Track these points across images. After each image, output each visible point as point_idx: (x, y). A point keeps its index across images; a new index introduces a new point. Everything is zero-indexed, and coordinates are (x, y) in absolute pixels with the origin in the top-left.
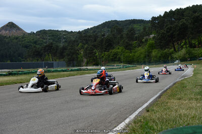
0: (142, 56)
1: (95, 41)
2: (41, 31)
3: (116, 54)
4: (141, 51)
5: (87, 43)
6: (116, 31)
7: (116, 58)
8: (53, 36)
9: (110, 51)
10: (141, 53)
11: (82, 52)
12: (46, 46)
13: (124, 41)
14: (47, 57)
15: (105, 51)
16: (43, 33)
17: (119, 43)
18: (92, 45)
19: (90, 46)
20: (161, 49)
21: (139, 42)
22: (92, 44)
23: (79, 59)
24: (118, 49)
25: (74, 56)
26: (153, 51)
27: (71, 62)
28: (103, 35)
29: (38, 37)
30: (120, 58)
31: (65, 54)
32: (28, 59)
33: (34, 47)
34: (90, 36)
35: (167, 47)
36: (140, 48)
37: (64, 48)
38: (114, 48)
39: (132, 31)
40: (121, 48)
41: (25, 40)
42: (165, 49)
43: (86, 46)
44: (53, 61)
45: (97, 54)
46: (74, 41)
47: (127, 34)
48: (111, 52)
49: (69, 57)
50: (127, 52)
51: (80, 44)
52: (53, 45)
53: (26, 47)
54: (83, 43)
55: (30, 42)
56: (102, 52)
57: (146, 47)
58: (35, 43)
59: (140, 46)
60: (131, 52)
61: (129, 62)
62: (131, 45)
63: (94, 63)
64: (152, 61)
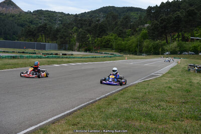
0: (134, 45)
1: (90, 26)
2: (38, 11)
3: (109, 41)
4: (133, 40)
5: (81, 27)
6: (111, 17)
7: (108, 44)
8: (49, 16)
9: (104, 37)
10: (133, 42)
11: (75, 36)
12: (40, 27)
13: (118, 28)
14: (40, 37)
15: (98, 37)
16: (39, 13)
17: (113, 30)
18: (86, 30)
19: (84, 31)
20: (154, 39)
21: (133, 31)
22: (86, 28)
23: (71, 43)
24: (112, 35)
25: (67, 39)
26: (145, 41)
27: (64, 45)
28: (98, 21)
29: (34, 16)
30: (112, 45)
31: (58, 36)
32: (21, 39)
33: (29, 26)
34: (85, 21)
35: (159, 38)
36: (133, 37)
37: (58, 31)
38: (107, 34)
39: (127, 19)
40: (114, 35)
41: (21, 19)
42: (157, 40)
43: (80, 30)
44: (45, 42)
45: (90, 39)
46: (69, 24)
47: (122, 22)
48: (104, 39)
49: (62, 40)
50: (120, 40)
51: (75, 28)
52: (48, 26)
53: (22, 26)
54: (78, 27)
55: (26, 21)
56: (95, 38)
57: (139, 37)
58: (31, 22)
59: (133, 35)
60: (124, 40)
61: (120, 50)
62: (125, 33)
63: (86, 48)
64: (143, 51)
